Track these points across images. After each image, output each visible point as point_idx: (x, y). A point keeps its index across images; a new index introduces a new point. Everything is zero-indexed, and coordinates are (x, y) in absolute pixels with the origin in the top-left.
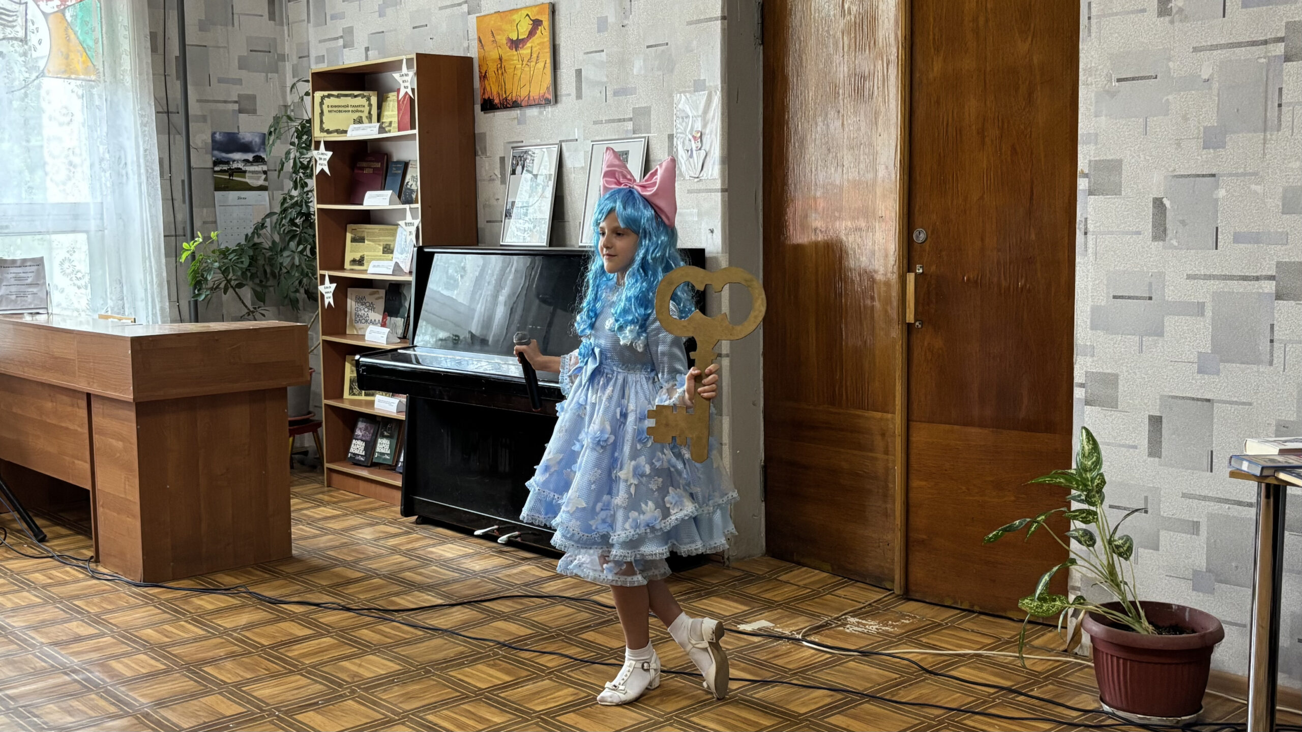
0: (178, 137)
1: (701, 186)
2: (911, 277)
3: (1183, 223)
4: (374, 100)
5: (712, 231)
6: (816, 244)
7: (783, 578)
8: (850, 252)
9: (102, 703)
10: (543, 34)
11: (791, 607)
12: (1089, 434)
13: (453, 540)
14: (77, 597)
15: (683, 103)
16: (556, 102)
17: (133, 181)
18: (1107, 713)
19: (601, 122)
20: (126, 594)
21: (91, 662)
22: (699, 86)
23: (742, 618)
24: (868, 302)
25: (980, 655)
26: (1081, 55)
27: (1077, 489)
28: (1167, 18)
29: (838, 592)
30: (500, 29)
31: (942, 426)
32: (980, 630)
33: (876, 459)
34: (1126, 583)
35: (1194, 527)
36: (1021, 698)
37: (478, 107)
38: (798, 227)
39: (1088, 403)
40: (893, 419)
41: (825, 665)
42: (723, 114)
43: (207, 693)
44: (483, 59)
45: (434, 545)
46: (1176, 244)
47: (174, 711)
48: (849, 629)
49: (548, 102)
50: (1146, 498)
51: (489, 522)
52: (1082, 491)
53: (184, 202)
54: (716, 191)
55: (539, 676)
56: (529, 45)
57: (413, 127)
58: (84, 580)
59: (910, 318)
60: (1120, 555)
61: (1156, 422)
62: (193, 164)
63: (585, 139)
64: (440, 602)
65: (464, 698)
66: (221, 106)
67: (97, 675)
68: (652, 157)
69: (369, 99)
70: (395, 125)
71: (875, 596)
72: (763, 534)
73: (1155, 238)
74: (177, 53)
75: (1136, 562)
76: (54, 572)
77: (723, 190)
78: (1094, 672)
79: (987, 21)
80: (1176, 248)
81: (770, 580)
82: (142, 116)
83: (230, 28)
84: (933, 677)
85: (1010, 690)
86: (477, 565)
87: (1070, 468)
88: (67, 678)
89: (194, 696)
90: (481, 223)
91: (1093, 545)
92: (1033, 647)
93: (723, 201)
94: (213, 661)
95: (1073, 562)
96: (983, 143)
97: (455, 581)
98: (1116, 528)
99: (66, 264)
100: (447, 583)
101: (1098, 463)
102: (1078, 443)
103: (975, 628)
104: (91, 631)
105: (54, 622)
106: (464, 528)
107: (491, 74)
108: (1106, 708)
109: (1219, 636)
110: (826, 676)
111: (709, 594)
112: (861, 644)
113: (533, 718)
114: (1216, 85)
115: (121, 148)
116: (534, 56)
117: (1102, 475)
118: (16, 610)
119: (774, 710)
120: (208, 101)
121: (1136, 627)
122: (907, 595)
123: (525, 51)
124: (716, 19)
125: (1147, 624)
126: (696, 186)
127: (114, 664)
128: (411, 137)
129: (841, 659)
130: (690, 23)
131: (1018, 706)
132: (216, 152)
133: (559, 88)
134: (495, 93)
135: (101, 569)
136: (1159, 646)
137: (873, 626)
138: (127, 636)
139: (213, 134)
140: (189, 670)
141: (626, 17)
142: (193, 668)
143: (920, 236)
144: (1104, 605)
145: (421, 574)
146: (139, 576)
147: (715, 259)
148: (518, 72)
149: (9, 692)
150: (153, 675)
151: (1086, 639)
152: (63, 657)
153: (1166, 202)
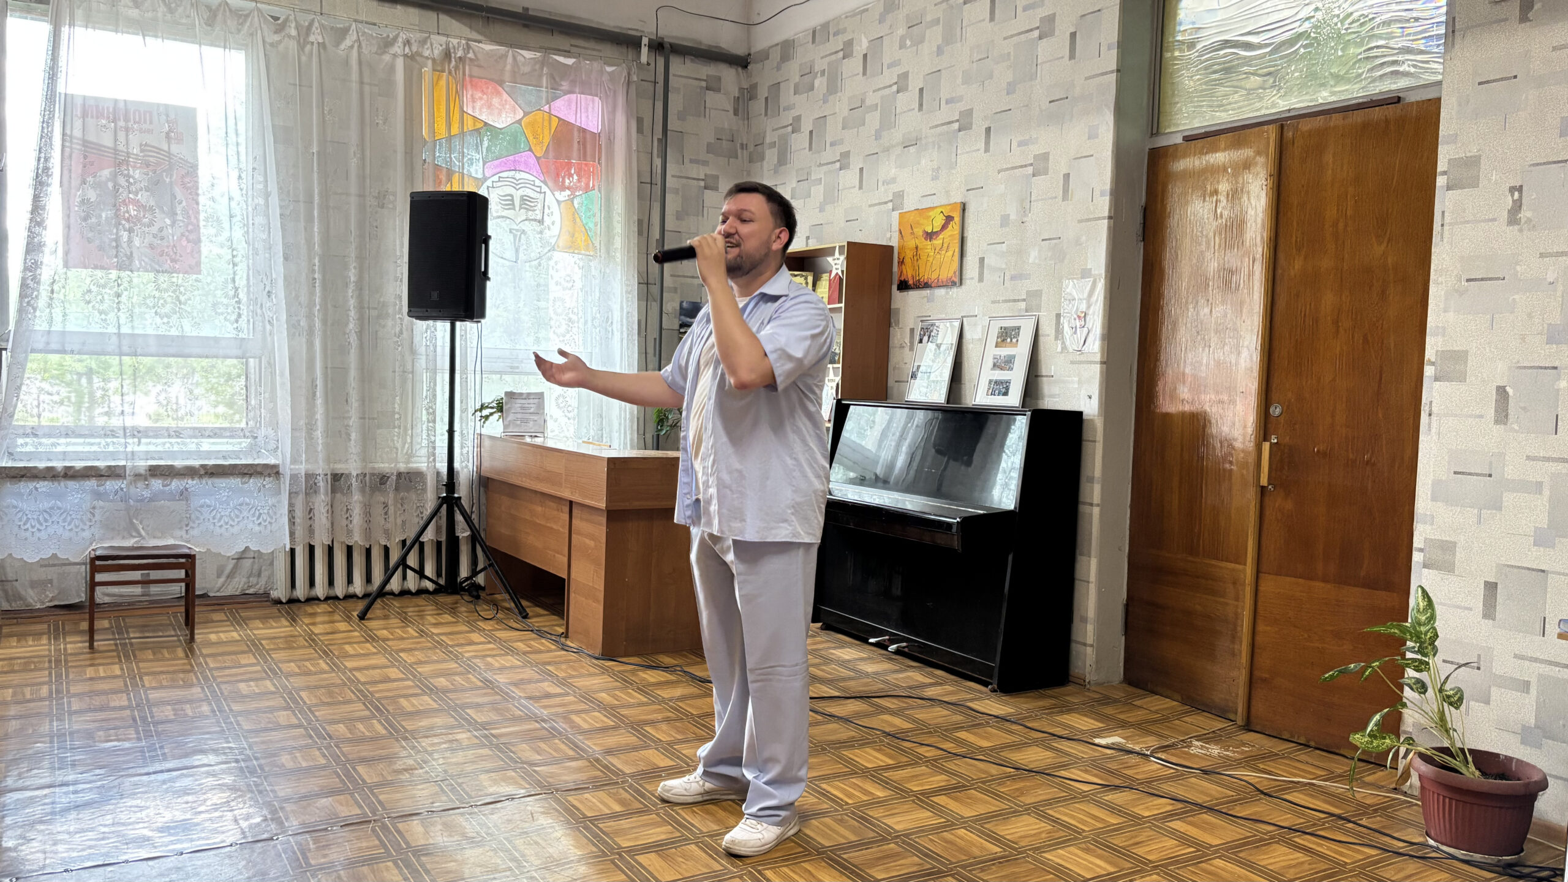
0: (654, 304)
1: (1082, 358)
2: (1266, 446)
3: (1524, 409)
4: (810, 279)
5: (1090, 397)
6: (1183, 414)
7: (1137, 703)
8: (1213, 421)
9: (563, 746)
10: (954, 228)
11: (1143, 727)
12: (1424, 591)
13: (851, 646)
14: (549, 663)
15: (1071, 287)
16: (961, 284)
17: (617, 336)
18: (1431, 847)
19: (999, 302)
20: (587, 664)
21: (557, 715)
22: (1085, 273)
23: (1098, 733)
24: (1227, 466)
25: (1313, 784)
26: (1433, 257)
27: (1411, 640)
28: (1516, 227)
29: (1186, 719)
30: (918, 223)
31: (1288, 579)
32: (1315, 763)
33: (1227, 604)
34: (1455, 730)
35: (1525, 686)
36: (1350, 825)
37: (895, 287)
38: (1167, 398)
39: (1425, 566)
40: (1245, 570)
41: (1169, 778)
42: (1105, 298)
43: (646, 747)
44: (902, 248)
45: (834, 648)
46: (1517, 428)
47: (619, 758)
48: (1193, 750)
49: (954, 284)
50: (1479, 656)
51: (881, 633)
52: (1416, 642)
53: (655, 355)
54: (1095, 363)
55: (917, 763)
56: (941, 236)
57: (840, 302)
58: (555, 651)
59: (1264, 481)
60: (1451, 704)
61: (1491, 588)
62: (664, 326)
63: (984, 315)
64: (837, 694)
65: (853, 773)
66: (689, 280)
67: (561, 725)
68: (1041, 332)
69: (806, 279)
70: (826, 300)
71: (1219, 724)
72: (1122, 664)
73: (1497, 422)
74: (657, 236)
75: (1467, 713)
76: (532, 643)
77: (1102, 363)
78: (1421, 810)
79: (1346, 226)
80: (1517, 431)
81: (1125, 704)
82: (627, 285)
83: (700, 218)
84: (1268, 798)
85: (1340, 817)
86: (870, 668)
87: (1407, 621)
88: (537, 725)
89: (635, 749)
90: (891, 382)
91: (1424, 693)
92: (1365, 783)
93: (1101, 372)
94: (652, 723)
95: (1404, 705)
96: (1337, 332)
97: (850, 679)
98: (1447, 678)
99: (561, 399)
100: (844, 679)
101: (1432, 618)
102: (1415, 600)
103: (1310, 760)
104: (558, 690)
105: (530, 681)
106: (860, 636)
107: (908, 261)
108: (1431, 842)
109: (1543, 785)
110: (1168, 788)
111: (1070, 711)
112: (1203, 764)
113: (910, 796)
114: (1560, 288)
115: (610, 310)
116: (945, 245)
117: (1435, 629)
118: (502, 669)
119: (1120, 811)
120: (679, 276)
121: (1463, 770)
122: (1248, 727)
123: (937, 242)
124: (1104, 218)
125: (1473, 768)
126: (1078, 358)
127: (574, 717)
128: (838, 310)
129: (1183, 775)
130: (1080, 221)
131: (1347, 832)
132: (683, 317)
133: (964, 272)
134: (910, 276)
135: (569, 643)
136: (1485, 789)
137: (1215, 750)
138: (587, 697)
139: (681, 303)
140: (633, 728)
141: (1026, 215)
142: (636, 727)
143: (1276, 411)
144: (1434, 749)
145: (823, 670)
146: (598, 651)
147: (1092, 420)
148: (931, 259)
149: (493, 732)
150: (604, 729)
151: (1414, 780)
152: (536, 709)
153: (1508, 389)
